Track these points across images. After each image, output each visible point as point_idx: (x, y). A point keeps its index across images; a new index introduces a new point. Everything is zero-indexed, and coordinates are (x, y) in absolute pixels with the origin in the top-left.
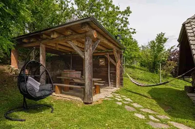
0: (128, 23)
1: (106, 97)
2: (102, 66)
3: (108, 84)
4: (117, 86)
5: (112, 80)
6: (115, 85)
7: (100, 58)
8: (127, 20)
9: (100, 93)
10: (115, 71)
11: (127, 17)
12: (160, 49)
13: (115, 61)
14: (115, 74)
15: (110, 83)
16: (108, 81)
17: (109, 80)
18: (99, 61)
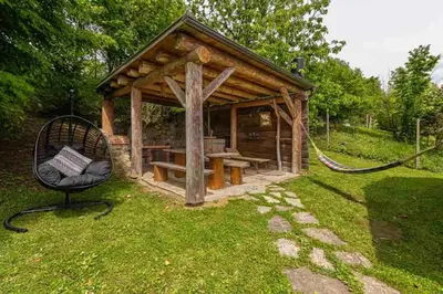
0: (324, 30)
1: (247, 193)
2: (267, 128)
3: (277, 164)
4: (295, 169)
5: (285, 158)
6: (291, 166)
7: (261, 111)
8: (323, 24)
9: (241, 183)
10: (291, 137)
11: (321, 16)
12: (420, 86)
13: (290, 116)
14: (290, 144)
15: (280, 163)
16: (276, 159)
17: (279, 157)
18: (259, 117)
